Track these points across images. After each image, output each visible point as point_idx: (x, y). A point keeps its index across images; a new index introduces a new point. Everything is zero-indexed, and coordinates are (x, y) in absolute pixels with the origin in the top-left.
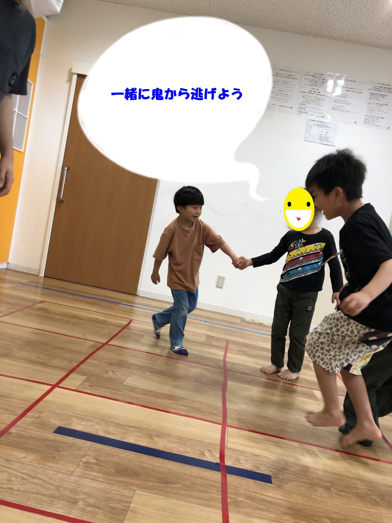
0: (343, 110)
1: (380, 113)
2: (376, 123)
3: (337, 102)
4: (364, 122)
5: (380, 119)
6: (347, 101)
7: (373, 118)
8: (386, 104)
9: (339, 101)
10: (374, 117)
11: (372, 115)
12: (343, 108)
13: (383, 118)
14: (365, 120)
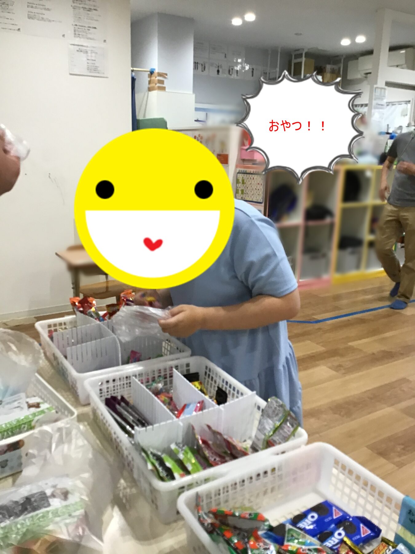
0: (43, 18)
1: (90, 21)
2: (89, 36)
3: (32, 7)
4: (74, 35)
5: (92, 30)
6: (45, 6)
7: (83, 28)
8: (95, 8)
9: (34, 6)
10: (85, 27)
11: (80, 24)
12: (41, 16)
13: (95, 28)
14: (75, 31)
